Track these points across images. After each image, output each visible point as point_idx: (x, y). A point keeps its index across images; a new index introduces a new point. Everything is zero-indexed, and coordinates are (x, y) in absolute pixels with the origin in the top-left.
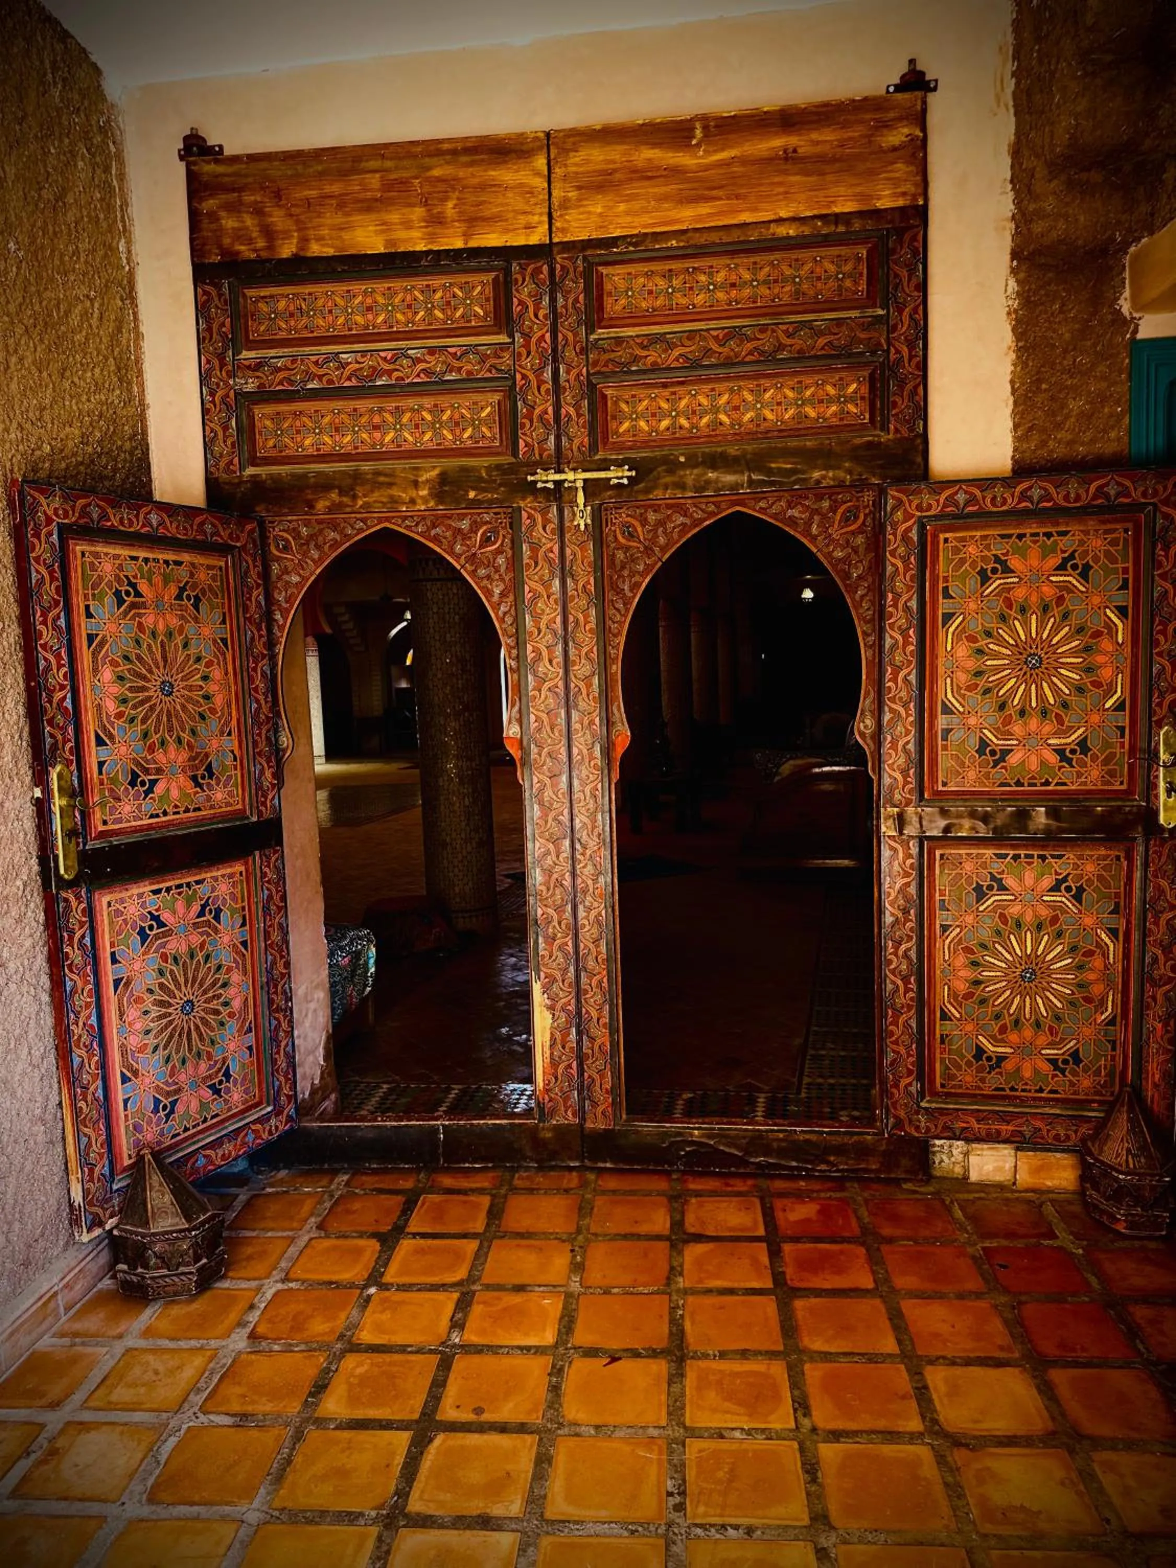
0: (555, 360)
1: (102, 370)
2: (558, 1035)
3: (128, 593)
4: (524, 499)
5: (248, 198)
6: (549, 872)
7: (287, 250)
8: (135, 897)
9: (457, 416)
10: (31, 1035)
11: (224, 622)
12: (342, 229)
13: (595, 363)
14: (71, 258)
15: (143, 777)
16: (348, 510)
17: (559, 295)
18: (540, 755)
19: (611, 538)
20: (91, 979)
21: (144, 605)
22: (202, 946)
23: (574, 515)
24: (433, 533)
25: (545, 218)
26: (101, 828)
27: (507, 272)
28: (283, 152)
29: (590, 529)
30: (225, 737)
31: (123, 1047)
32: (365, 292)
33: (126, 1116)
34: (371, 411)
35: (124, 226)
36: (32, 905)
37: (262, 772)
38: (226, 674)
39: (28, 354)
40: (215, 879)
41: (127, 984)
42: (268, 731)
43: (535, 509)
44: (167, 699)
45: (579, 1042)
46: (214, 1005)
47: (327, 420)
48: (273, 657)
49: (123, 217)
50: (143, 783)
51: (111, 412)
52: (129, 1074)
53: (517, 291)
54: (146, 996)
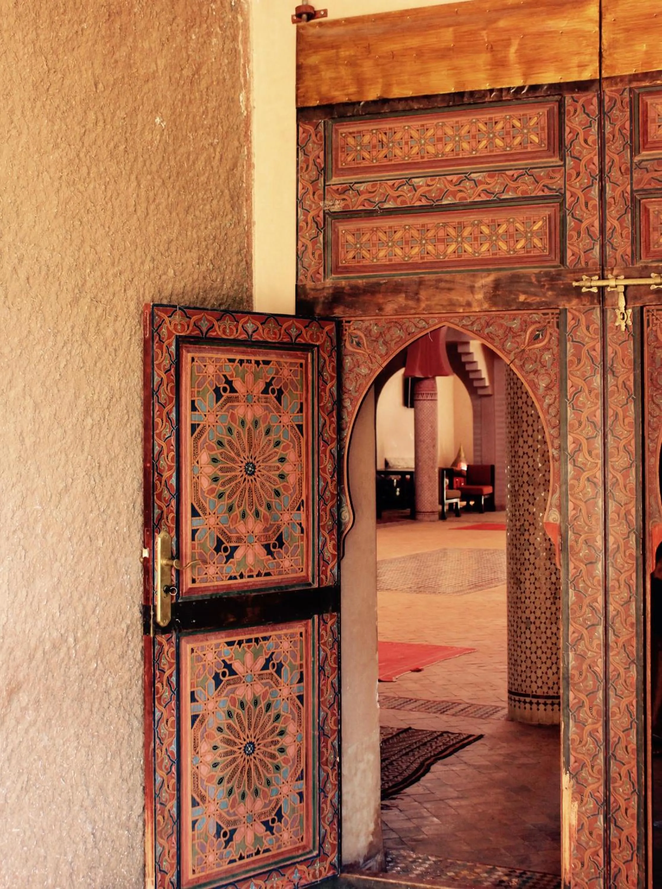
0: (601, 179)
1: (218, 202)
2: (585, 821)
3: (225, 390)
4: (569, 301)
5: (344, 53)
6: (581, 657)
7: (373, 94)
8: (213, 646)
9: (512, 230)
10: (123, 753)
11: (301, 411)
12: (420, 74)
13: (640, 181)
14: (201, 117)
15: (226, 544)
16: (413, 311)
17: (607, 123)
18: (577, 542)
19: (652, 338)
20: (174, 713)
21: (237, 399)
22: (265, 695)
23: (616, 316)
24: (487, 331)
25: (597, 58)
26: (190, 585)
27: (561, 104)
28: (374, 15)
29: (631, 330)
30: (295, 511)
31: (195, 776)
32: (437, 126)
33: (193, 836)
34: (437, 227)
35: (245, 80)
36: (132, 645)
37: (325, 544)
38: (300, 456)
39: (163, 200)
40: (279, 637)
41: (202, 722)
42: (332, 506)
43: (579, 311)
44: (250, 478)
45: (607, 830)
46: (273, 749)
47: (399, 235)
48: (340, 440)
49: (245, 73)
50: (226, 549)
51: (223, 234)
52: (198, 800)
53: (569, 120)
54: (216, 733)
